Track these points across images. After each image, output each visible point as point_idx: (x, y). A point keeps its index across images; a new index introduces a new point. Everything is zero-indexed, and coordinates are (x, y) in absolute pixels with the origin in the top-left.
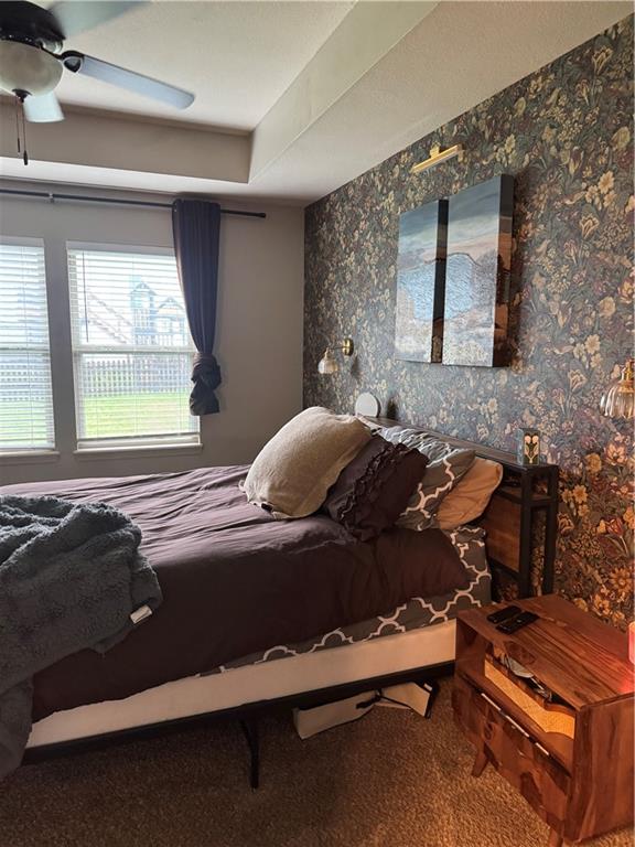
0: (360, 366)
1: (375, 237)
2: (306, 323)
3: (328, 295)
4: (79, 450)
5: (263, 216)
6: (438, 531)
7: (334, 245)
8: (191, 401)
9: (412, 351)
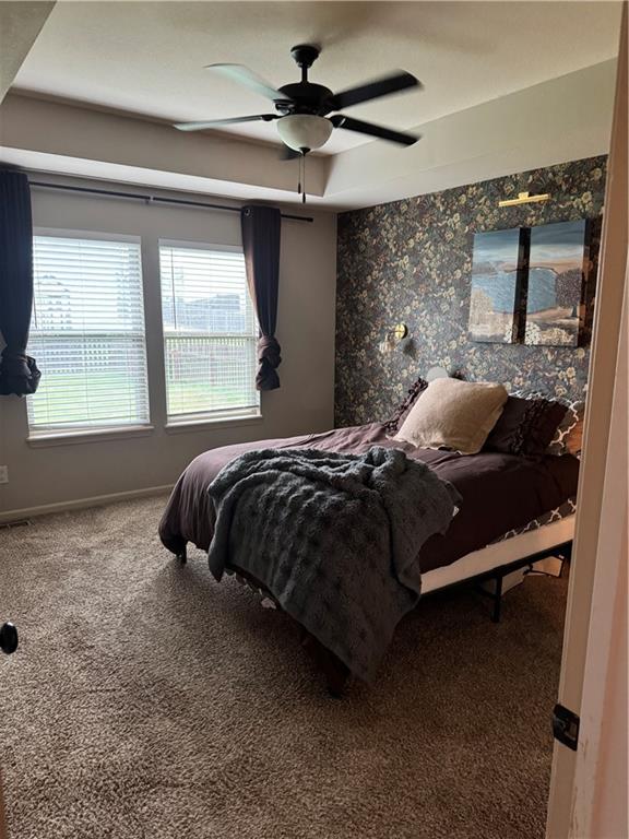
0: (417, 346)
1: (436, 246)
2: (338, 311)
3: (371, 288)
4: (169, 425)
5: (311, 220)
6: (570, 455)
7: (380, 249)
8: (257, 379)
9: (489, 335)
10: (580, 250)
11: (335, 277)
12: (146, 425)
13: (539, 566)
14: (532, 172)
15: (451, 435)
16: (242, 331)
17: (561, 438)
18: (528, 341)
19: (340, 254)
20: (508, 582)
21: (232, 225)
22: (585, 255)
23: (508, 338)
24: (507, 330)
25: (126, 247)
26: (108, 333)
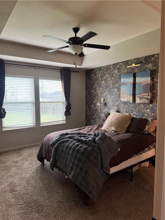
0: (107, 104)
1: (111, 78)
3: (94, 89)
4: (41, 126)
5: (79, 72)
7: (97, 79)
8: (65, 113)
9: (126, 101)
10: (149, 78)
11: (85, 86)
12: (34, 126)
13: (142, 164)
14: (136, 59)
15: (117, 128)
16: (61, 100)
17: (147, 128)
18: (136, 102)
19: (86, 80)
20: (134, 169)
21: (58, 73)
22: (151, 80)
23: (131, 102)
24: (131, 99)
25: (30, 79)
26: (25, 102)
